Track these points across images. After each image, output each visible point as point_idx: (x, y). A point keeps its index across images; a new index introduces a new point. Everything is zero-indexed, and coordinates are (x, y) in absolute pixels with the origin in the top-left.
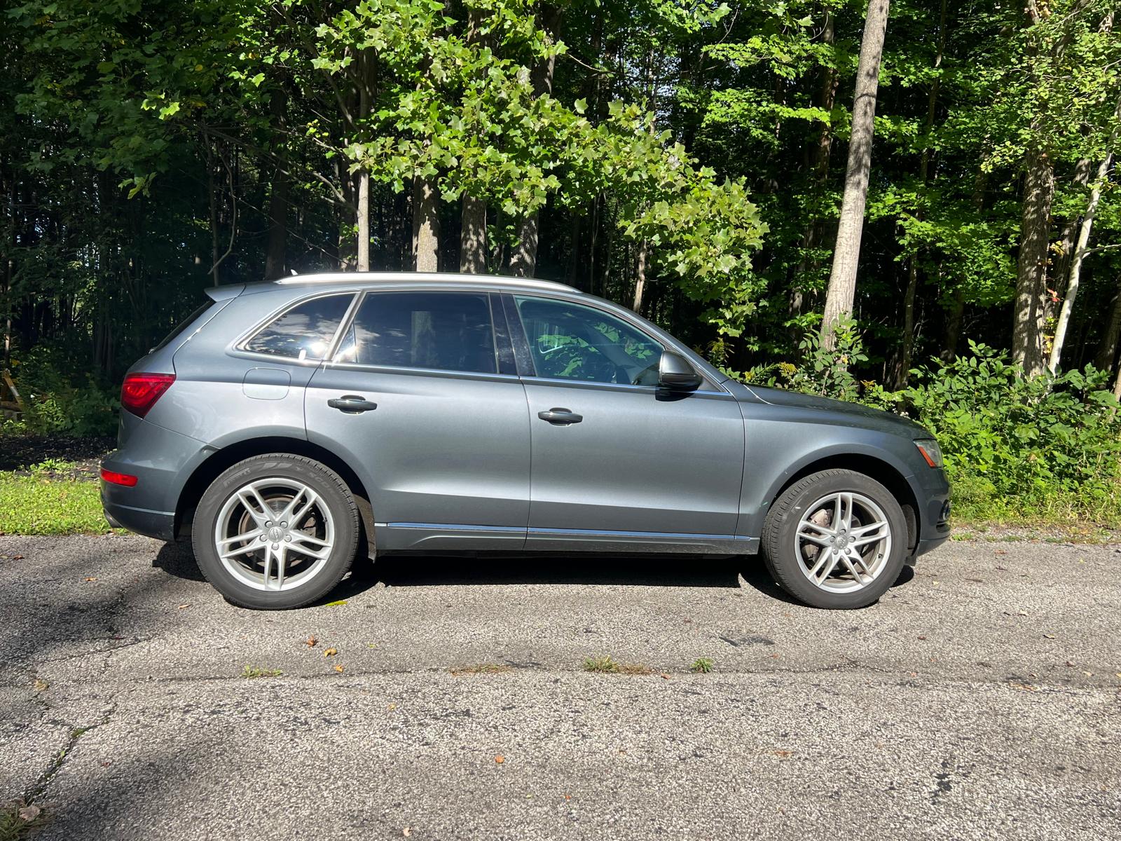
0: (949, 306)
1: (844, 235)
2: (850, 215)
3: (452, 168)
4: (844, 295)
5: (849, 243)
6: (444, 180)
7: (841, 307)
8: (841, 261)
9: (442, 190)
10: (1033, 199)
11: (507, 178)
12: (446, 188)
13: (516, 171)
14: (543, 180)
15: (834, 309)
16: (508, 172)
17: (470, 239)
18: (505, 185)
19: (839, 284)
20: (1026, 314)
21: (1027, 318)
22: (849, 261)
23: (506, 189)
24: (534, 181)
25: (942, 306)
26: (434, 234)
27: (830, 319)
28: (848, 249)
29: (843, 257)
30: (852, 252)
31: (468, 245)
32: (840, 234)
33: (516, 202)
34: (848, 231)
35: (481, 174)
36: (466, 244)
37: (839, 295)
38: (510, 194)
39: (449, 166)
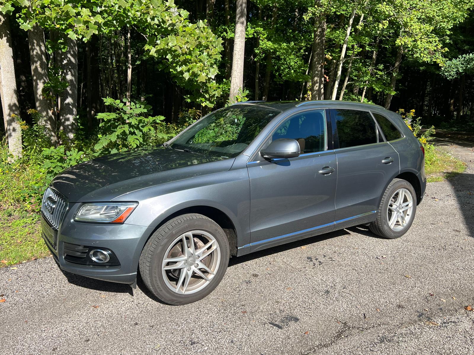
0: (279, 82)
1: (237, 49)
2: (239, 39)
3: (25, 7)
4: (239, 79)
5: (240, 54)
6: (20, 16)
7: (238, 85)
8: (236, 63)
9: (20, 22)
10: (318, 33)
11: (67, 15)
12: (22, 21)
13: (73, 11)
14: (92, 18)
15: (235, 86)
16: (67, 12)
17: (35, 49)
18: (67, 20)
19: (236, 74)
20: (317, 87)
21: (317, 88)
22: (240, 62)
23: (68, 23)
24: (86, 19)
25: (276, 81)
26: (10, 46)
27: (234, 91)
28: (239, 57)
29: (237, 60)
30: (241, 58)
31: (35, 53)
32: (235, 48)
33: (76, 32)
34: (238, 48)
35: (48, 13)
36: (33, 52)
37: (237, 80)
38: (71, 26)
39: (23, 6)
